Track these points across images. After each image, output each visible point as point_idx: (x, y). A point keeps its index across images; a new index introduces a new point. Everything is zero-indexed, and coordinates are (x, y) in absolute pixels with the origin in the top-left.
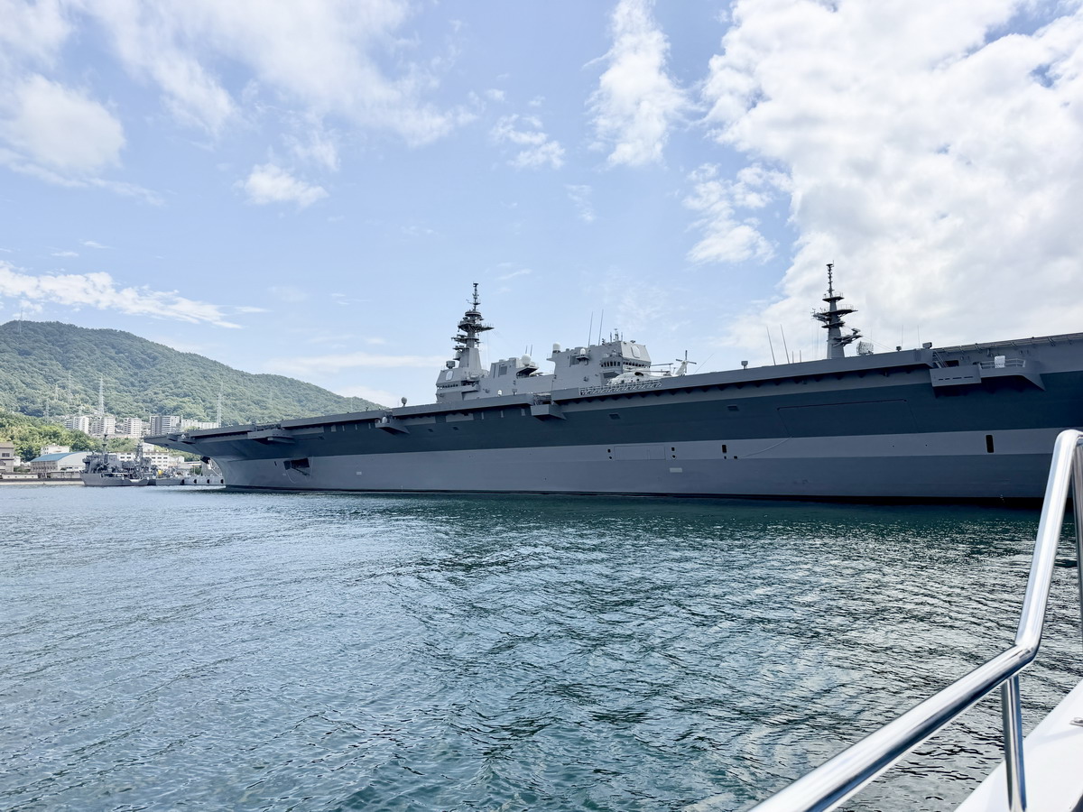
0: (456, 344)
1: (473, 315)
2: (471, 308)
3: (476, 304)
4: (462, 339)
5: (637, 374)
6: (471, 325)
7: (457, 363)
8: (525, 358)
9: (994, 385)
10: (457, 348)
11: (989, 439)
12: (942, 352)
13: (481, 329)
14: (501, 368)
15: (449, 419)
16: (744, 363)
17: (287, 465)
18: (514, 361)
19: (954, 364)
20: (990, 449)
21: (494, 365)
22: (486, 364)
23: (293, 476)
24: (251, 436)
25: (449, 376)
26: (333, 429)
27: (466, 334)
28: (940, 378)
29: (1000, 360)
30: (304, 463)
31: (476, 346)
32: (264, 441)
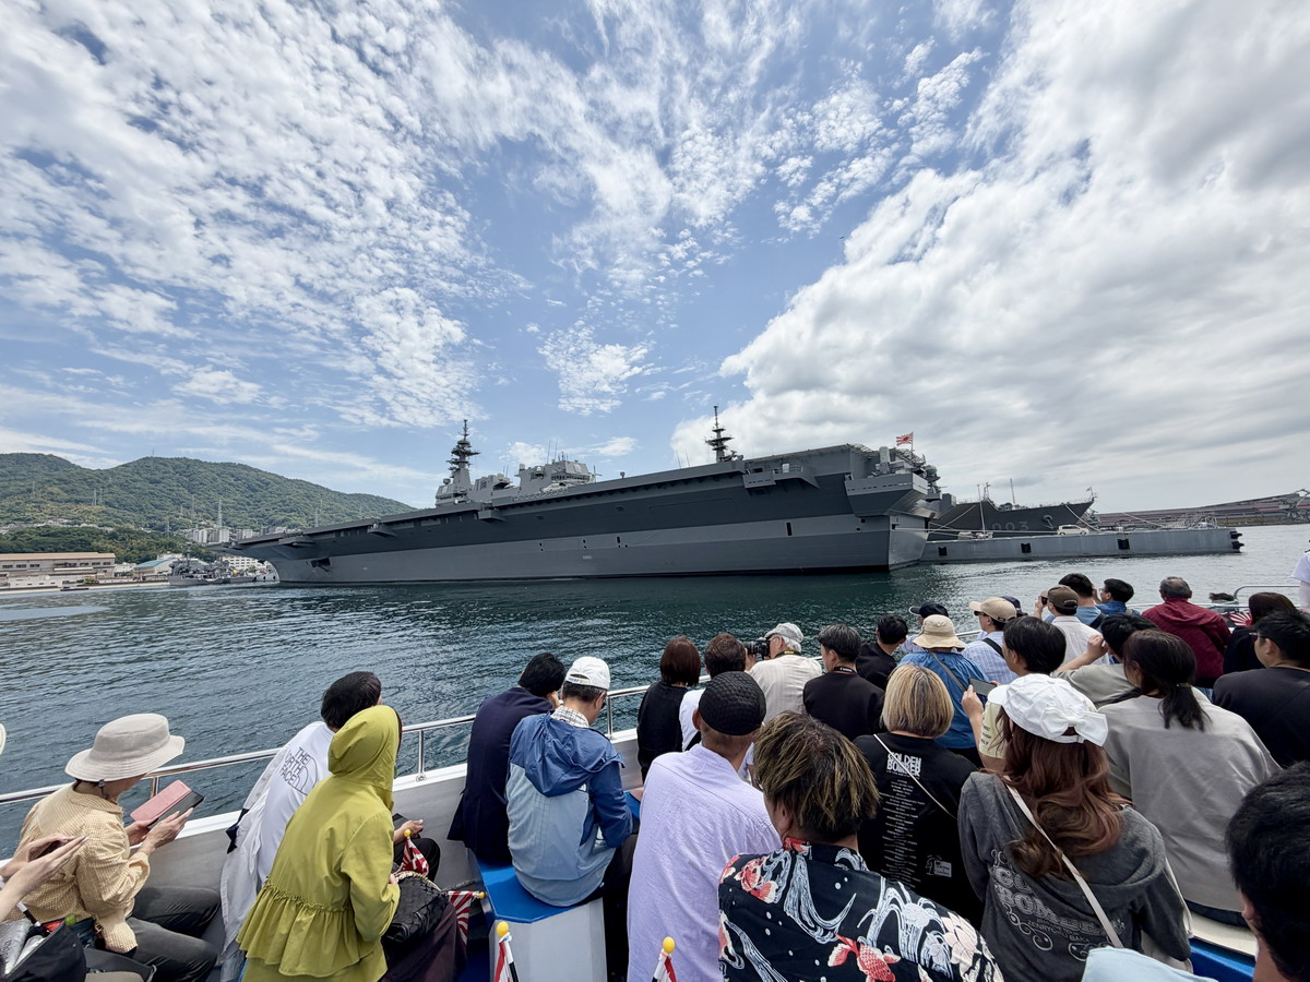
0: (450, 465)
1: (463, 443)
2: (461, 438)
3: (466, 435)
4: (456, 462)
5: (561, 484)
6: (462, 452)
7: (452, 480)
8: (500, 475)
9: (784, 484)
10: (451, 469)
11: (789, 525)
12: (751, 462)
13: (470, 454)
14: (483, 483)
15: (424, 524)
16: (623, 474)
17: (314, 564)
18: (492, 477)
19: (760, 470)
20: (790, 533)
21: (477, 480)
22: (473, 482)
23: (318, 573)
24: (281, 542)
25: (444, 491)
26: (342, 535)
27: (458, 457)
28: (751, 481)
29: (786, 467)
30: (326, 562)
31: (467, 467)
32: (291, 545)
